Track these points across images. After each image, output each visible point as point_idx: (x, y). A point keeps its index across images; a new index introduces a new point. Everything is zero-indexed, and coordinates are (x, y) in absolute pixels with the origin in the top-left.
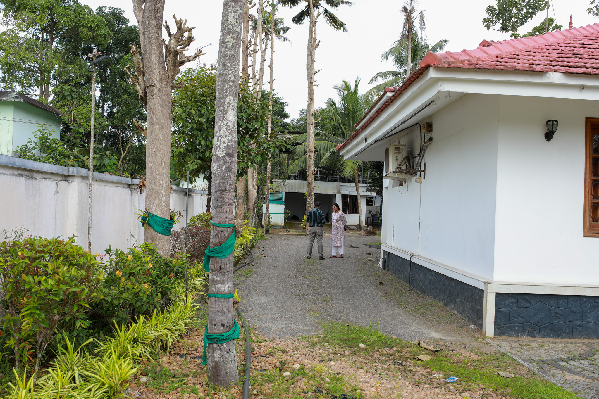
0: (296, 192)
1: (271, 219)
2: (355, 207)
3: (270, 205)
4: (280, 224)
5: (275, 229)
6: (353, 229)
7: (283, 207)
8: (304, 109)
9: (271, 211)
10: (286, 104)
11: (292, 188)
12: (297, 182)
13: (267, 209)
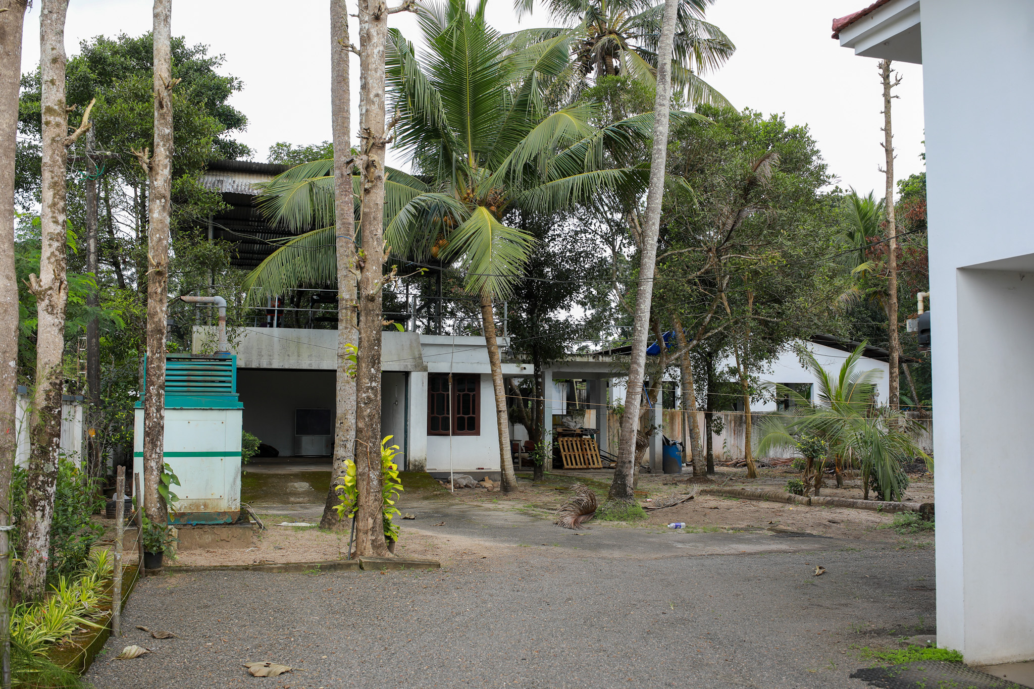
0: (275, 365)
1: (172, 488)
2: (466, 412)
3: (165, 413)
4: (223, 506)
5: (196, 533)
6: (466, 486)
7: (234, 419)
8: (281, 142)
9: (169, 442)
10: (235, 83)
11: (260, 355)
12: (276, 331)
13: (154, 433)
